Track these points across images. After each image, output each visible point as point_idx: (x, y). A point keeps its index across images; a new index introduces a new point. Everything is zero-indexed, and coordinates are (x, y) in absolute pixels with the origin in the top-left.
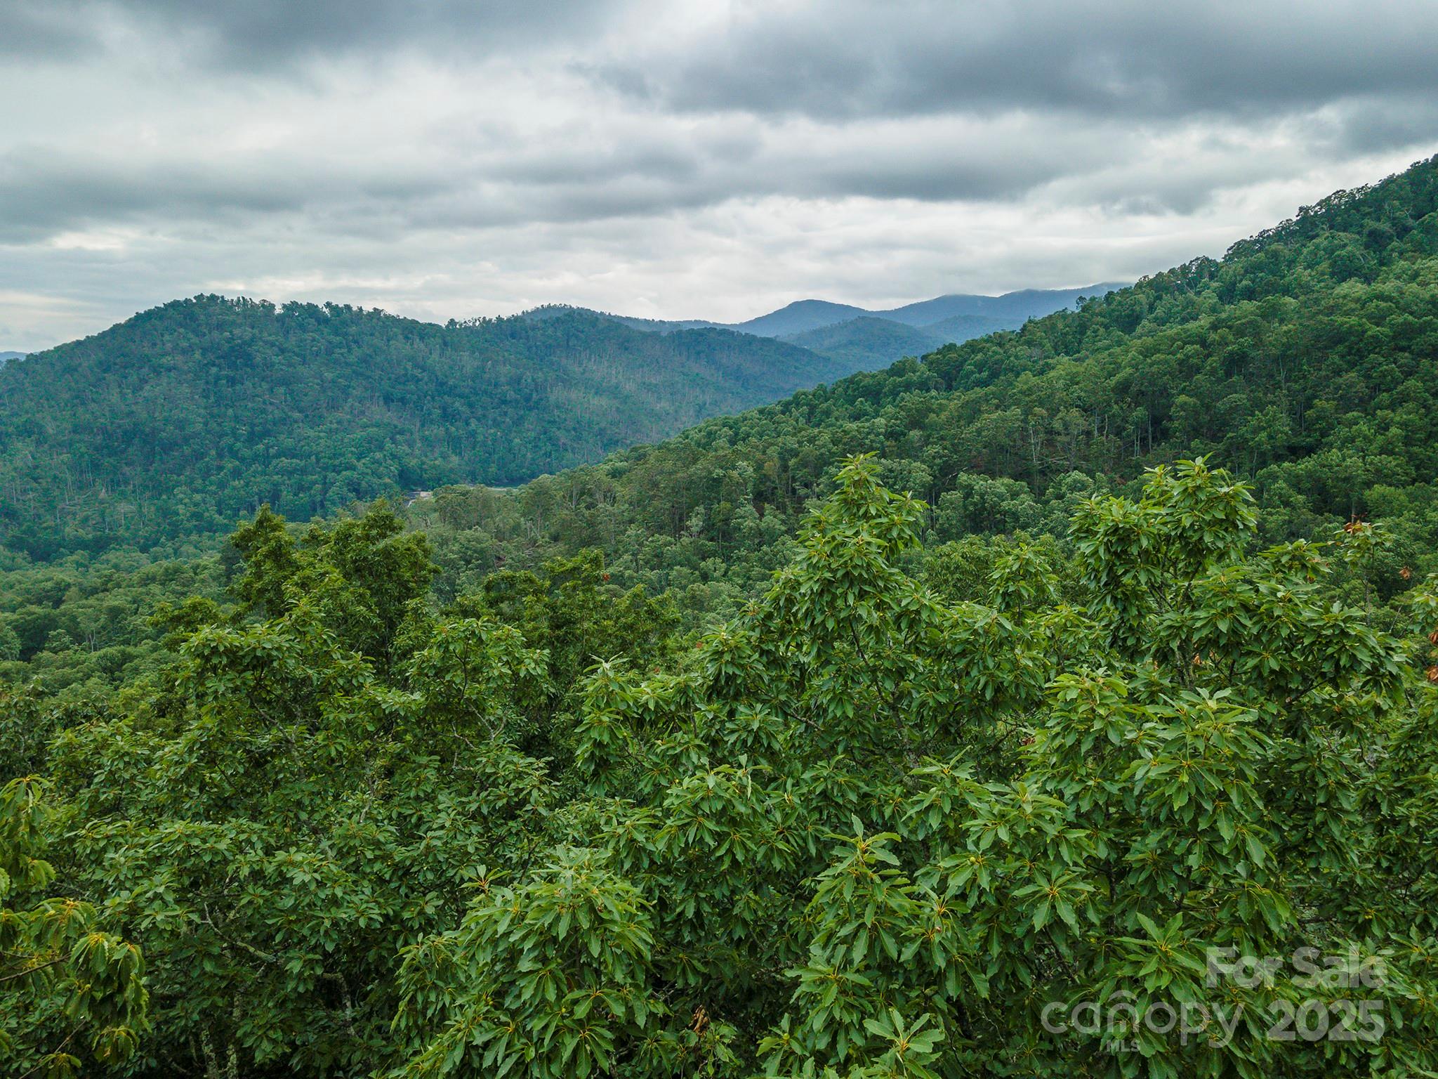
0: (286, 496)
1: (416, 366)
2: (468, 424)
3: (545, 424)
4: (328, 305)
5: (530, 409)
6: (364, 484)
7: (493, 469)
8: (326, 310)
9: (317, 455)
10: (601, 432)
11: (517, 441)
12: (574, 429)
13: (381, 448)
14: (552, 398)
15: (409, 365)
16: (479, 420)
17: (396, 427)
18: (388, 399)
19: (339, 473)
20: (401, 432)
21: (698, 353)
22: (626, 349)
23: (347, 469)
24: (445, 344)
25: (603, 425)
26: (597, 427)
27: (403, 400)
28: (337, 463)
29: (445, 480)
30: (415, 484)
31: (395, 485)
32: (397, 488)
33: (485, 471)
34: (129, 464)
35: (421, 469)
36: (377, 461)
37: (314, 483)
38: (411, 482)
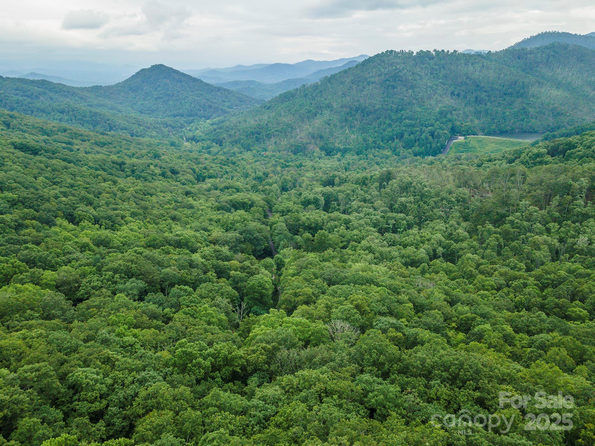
0: (406, 136)
1: (468, 78)
2: (486, 105)
3: (524, 105)
4: (435, 50)
5: (518, 97)
6: (436, 133)
8: (434, 53)
9: (420, 119)
10: (554, 109)
11: (508, 113)
12: (539, 107)
14: (531, 92)
15: (464, 78)
16: (491, 103)
17: (453, 107)
18: (453, 94)
19: (427, 127)
20: (455, 110)
22: (581, 61)
23: (430, 126)
25: (556, 105)
26: (551, 107)
27: (458, 95)
28: (427, 123)
29: (470, 131)
30: (457, 133)
31: (449, 133)
32: (449, 135)
33: (489, 127)
34: (356, 120)
35: (461, 127)
36: (443, 123)
37: (417, 131)
38: (455, 131)
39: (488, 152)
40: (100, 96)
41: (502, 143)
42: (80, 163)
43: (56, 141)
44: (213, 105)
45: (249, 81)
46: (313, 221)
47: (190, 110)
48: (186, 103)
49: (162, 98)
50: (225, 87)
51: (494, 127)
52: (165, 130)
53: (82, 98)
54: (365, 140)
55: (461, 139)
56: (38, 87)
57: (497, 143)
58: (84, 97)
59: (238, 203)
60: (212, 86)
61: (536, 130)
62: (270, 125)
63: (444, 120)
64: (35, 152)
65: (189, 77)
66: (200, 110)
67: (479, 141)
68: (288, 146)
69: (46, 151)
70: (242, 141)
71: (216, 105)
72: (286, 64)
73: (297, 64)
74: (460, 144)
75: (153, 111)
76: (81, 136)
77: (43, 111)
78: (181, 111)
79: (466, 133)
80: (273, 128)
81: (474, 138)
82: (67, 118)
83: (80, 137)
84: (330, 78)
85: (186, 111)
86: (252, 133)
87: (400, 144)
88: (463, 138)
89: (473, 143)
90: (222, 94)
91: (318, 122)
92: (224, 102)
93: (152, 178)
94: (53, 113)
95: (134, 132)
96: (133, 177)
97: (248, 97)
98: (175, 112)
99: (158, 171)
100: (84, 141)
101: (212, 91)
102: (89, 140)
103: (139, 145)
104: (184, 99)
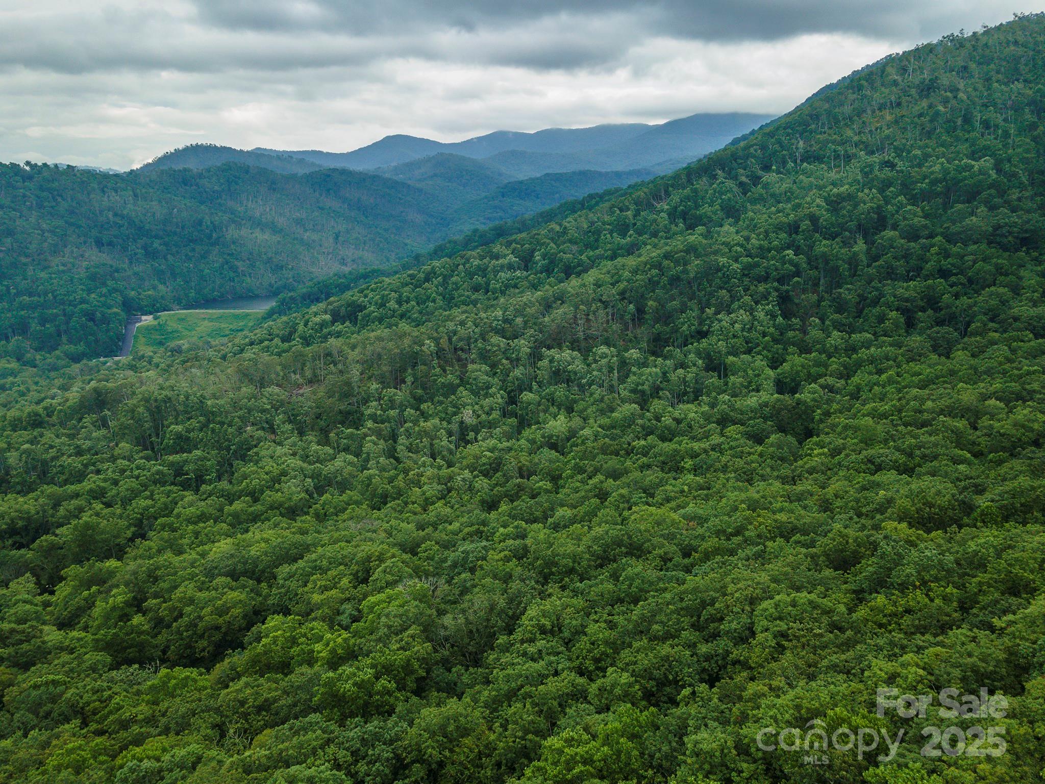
0: (34, 326)
1: (116, 215)
2: (166, 259)
3: (225, 256)
4: (28, 163)
5: (213, 245)
6: (98, 315)
7: (192, 294)
8: (28, 168)
9: (53, 292)
10: (269, 260)
11: (206, 271)
12: (249, 259)
13: (104, 284)
14: (228, 237)
15: (110, 214)
16: (173, 255)
17: (111, 266)
18: (99, 243)
19: (75, 306)
20: (117, 271)
21: (328, 190)
22: (274, 190)
23: (81, 303)
24: (136, 195)
25: (270, 255)
26: (265, 257)
27: (110, 244)
28: (71, 298)
29: (158, 305)
30: (136, 311)
31: (122, 313)
32: (123, 315)
33: (187, 296)
35: (139, 299)
36: (104, 295)
37: (56, 315)
38: (132, 309)
39: (204, 335)
41: (220, 318)
51: (193, 294)
55: (147, 320)
57: (211, 320)
61: (256, 293)
63: (104, 290)
67: (182, 320)
74: (149, 329)
79: (154, 309)
81: (169, 315)
87: (27, 344)
88: (150, 317)
89: (172, 325)
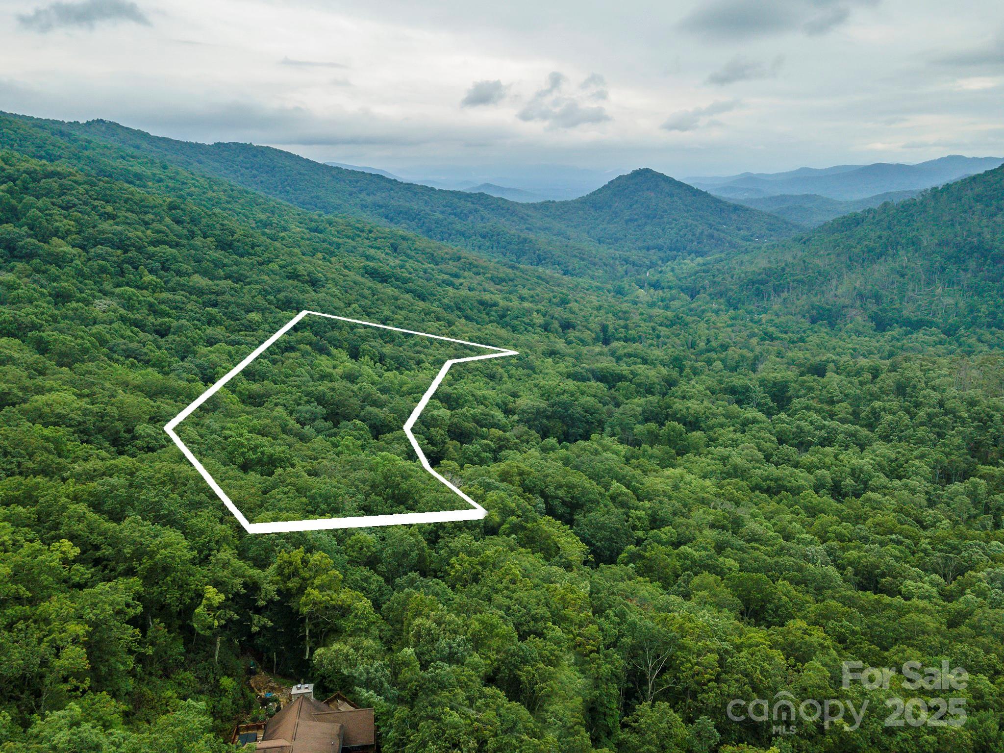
34: (965, 270)
40: (548, 216)
42: (432, 298)
43: (441, 271)
44: (716, 233)
45: (807, 196)
46: (692, 412)
47: (674, 240)
48: (672, 229)
49: (636, 220)
50: (747, 205)
52: (620, 269)
53: (522, 218)
54: (972, 309)
56: (473, 203)
58: (526, 217)
59: (612, 375)
60: (725, 202)
62: (788, 270)
64: (384, 279)
65: (689, 188)
66: (692, 241)
68: (806, 307)
69: (397, 279)
70: (730, 294)
71: (722, 235)
72: (898, 165)
73: (924, 164)
75: (616, 240)
76: (477, 267)
77: (463, 234)
78: (660, 242)
80: (792, 275)
82: (488, 244)
83: (474, 269)
84: (942, 191)
85: (668, 242)
86: (753, 283)
90: (739, 216)
91: (881, 270)
92: (739, 229)
93: (526, 329)
94: (474, 237)
95: (570, 268)
96: (498, 324)
97: (786, 223)
98: (651, 243)
99: (539, 320)
100: (478, 274)
101: (722, 210)
102: (484, 274)
103: (558, 286)
104: (670, 223)
